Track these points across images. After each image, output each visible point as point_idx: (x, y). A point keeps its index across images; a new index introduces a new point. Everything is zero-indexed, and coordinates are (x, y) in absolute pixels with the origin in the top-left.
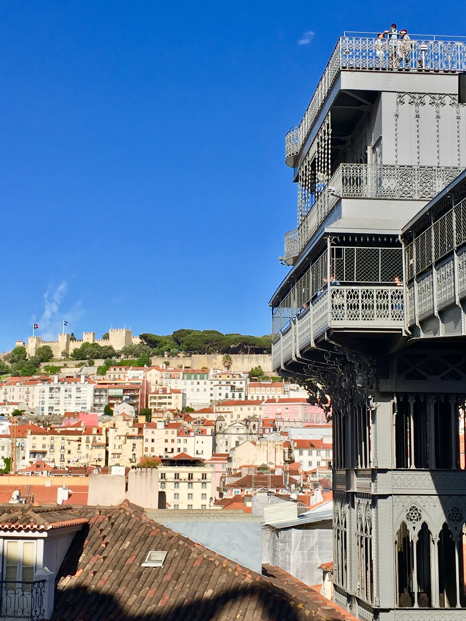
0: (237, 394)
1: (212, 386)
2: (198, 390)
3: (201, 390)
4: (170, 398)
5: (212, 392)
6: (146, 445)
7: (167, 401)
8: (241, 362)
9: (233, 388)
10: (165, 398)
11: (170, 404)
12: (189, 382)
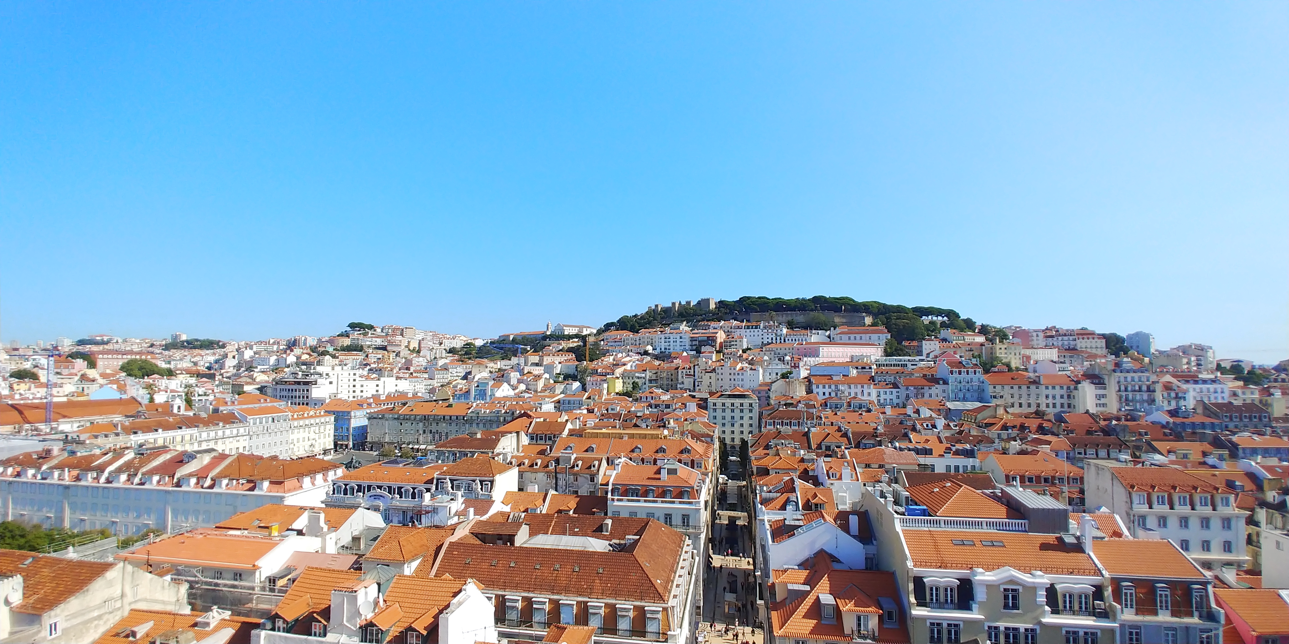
0: (778, 338)
1: (762, 333)
2: (754, 336)
3: (756, 335)
4: (736, 341)
5: (762, 337)
6: (718, 377)
7: (734, 343)
8: (781, 316)
9: (776, 334)
10: (733, 341)
11: (736, 345)
12: (748, 330)
